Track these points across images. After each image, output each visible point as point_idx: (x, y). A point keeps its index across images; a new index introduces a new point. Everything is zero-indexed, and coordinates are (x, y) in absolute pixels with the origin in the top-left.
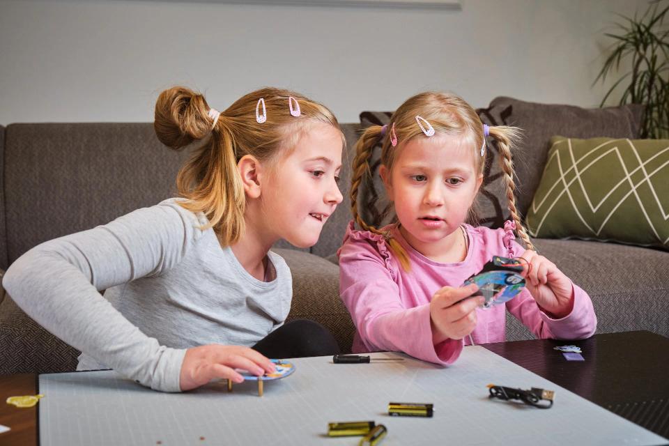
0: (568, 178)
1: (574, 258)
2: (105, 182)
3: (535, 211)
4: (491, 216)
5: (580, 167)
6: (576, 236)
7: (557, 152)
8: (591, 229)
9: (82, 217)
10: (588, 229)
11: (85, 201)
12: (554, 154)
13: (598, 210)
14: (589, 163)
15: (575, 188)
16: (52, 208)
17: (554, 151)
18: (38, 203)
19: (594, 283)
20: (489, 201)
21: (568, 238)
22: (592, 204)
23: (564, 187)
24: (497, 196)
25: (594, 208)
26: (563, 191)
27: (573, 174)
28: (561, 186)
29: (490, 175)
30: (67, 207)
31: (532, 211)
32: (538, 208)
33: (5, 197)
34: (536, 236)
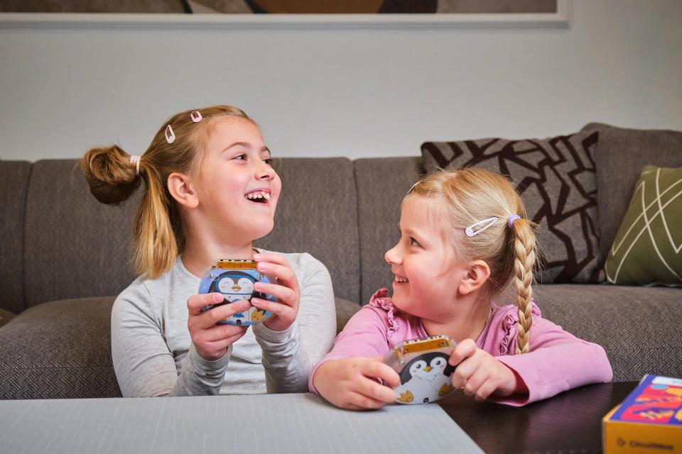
0: (650, 214)
1: (637, 305)
2: (129, 220)
3: (614, 254)
4: (561, 259)
5: (664, 200)
6: (659, 283)
7: (643, 183)
8: (674, 273)
9: (103, 258)
10: (672, 274)
11: (106, 240)
12: (639, 187)
13: (680, 251)
14: (674, 195)
15: (657, 225)
16: (72, 248)
17: (641, 182)
18: (57, 243)
19: (653, 334)
20: (560, 242)
21: (651, 285)
22: (675, 243)
23: (645, 224)
24: (570, 236)
25: (677, 248)
26: (645, 228)
27: (655, 208)
28: (642, 223)
29: (564, 212)
30: (87, 248)
31: (611, 253)
32: (617, 249)
33: (24, 237)
34: (614, 282)
